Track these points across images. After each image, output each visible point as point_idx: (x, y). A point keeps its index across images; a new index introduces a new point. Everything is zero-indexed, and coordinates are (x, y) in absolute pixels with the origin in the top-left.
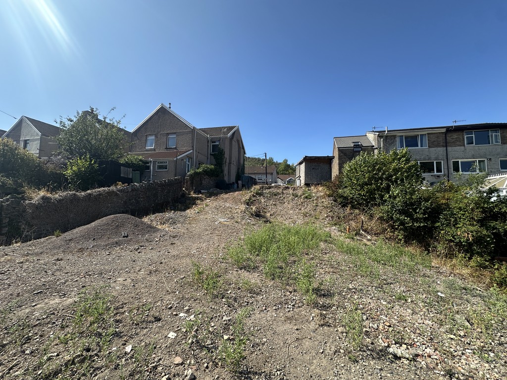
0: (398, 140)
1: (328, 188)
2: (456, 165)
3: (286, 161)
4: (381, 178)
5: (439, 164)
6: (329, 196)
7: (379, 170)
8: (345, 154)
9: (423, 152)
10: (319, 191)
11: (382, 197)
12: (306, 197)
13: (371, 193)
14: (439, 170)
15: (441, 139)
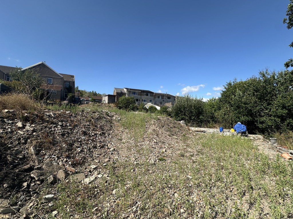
0: (131, 92)
1: (115, 104)
2: (143, 100)
3: (93, 91)
4: (128, 103)
5: (139, 99)
6: (116, 106)
7: (128, 101)
8: (118, 94)
9: (137, 96)
10: (112, 105)
11: (128, 106)
12: (109, 107)
13: (126, 105)
14: (139, 101)
15: (140, 94)
